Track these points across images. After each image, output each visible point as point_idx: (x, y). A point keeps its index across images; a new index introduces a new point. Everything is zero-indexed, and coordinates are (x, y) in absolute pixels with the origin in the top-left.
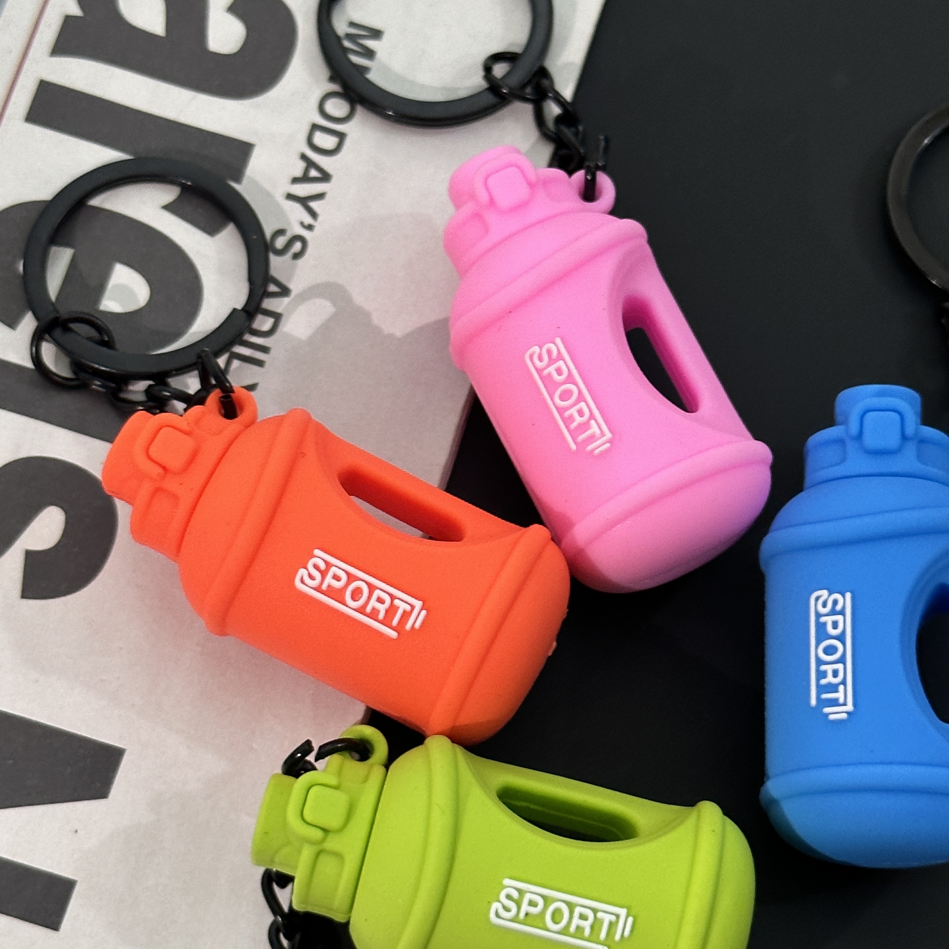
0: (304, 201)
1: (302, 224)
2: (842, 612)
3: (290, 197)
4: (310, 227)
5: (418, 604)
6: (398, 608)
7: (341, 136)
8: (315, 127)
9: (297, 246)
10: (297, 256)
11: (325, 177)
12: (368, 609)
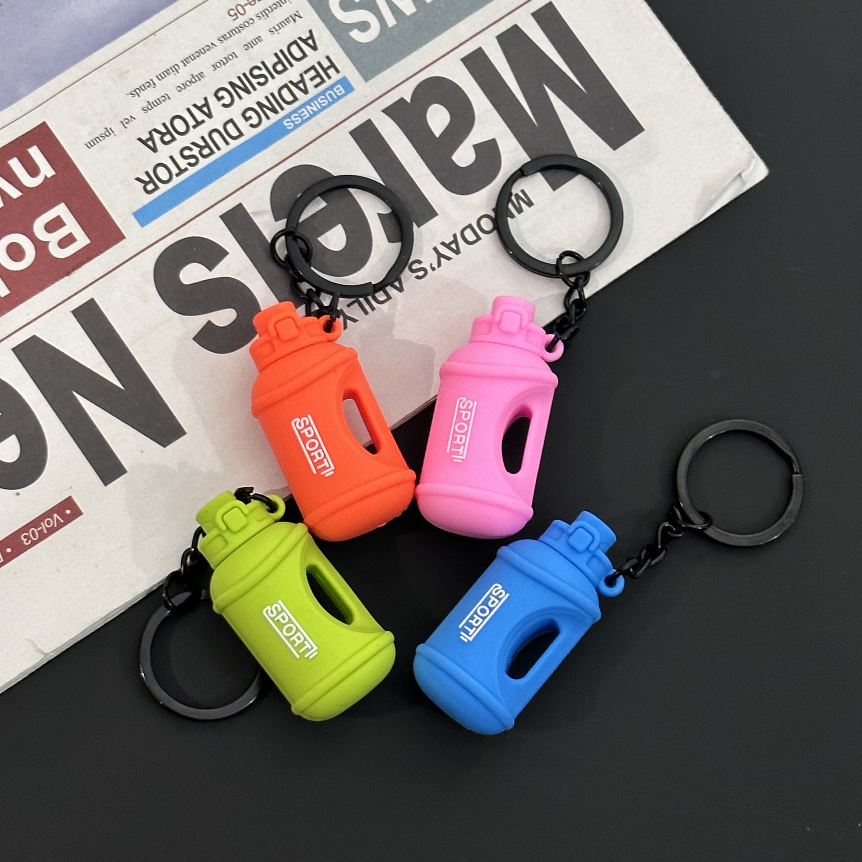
0: (440, 255)
1: (431, 264)
2: (500, 600)
3: (435, 249)
4: (433, 269)
5: (333, 467)
6: (324, 463)
7: (479, 238)
8: (470, 226)
9: (421, 273)
10: (418, 277)
11: (457, 252)
12: (312, 454)
